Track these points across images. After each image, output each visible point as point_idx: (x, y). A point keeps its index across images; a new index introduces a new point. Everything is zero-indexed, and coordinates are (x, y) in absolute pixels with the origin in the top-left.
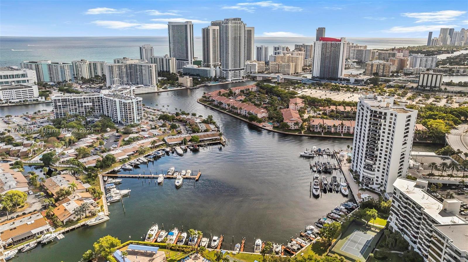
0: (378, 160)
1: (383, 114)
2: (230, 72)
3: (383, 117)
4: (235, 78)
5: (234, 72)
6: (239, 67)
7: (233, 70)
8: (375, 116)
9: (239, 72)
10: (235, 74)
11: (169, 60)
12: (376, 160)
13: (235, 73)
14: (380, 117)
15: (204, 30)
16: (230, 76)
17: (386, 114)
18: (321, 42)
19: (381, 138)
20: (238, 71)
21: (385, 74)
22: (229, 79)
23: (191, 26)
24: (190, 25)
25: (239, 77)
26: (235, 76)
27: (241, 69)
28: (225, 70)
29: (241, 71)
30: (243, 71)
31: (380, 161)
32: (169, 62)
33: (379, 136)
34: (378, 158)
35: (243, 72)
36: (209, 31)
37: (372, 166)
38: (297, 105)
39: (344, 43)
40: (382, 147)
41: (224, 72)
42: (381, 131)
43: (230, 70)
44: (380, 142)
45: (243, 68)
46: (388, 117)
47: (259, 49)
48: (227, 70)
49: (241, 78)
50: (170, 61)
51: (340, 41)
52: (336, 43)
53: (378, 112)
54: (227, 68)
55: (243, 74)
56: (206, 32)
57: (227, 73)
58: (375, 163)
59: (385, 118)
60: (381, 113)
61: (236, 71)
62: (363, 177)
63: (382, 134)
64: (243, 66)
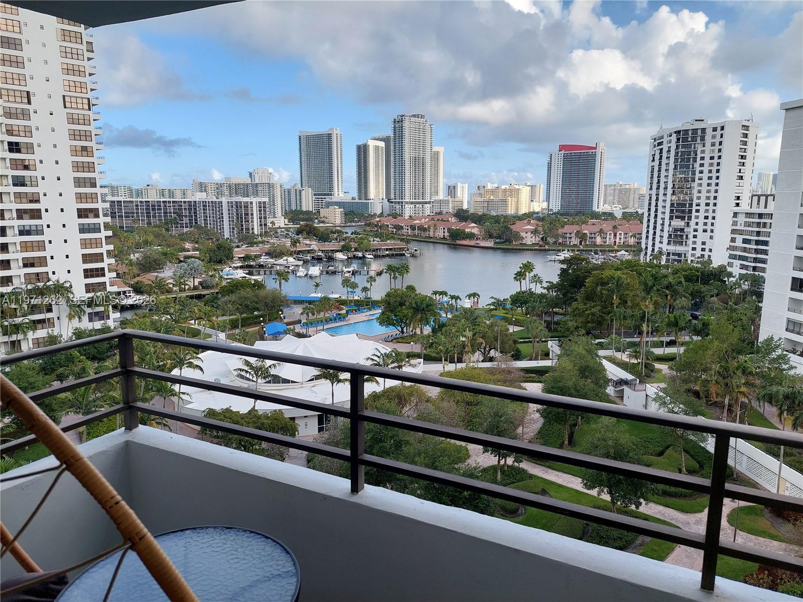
0: (693, 217)
1: (700, 131)
2: (406, 205)
5: (413, 205)
6: (423, 199)
7: (412, 203)
9: (423, 207)
10: (415, 210)
11: (300, 192)
12: (690, 218)
13: (415, 208)
14: (694, 139)
15: (359, 147)
17: (704, 130)
18: (563, 152)
19: (698, 175)
20: (420, 205)
23: (339, 136)
24: (337, 134)
26: (415, 213)
27: (426, 203)
28: (399, 203)
29: (426, 205)
30: (428, 205)
31: (697, 217)
32: (300, 196)
34: (694, 214)
35: (428, 208)
36: (368, 148)
37: (682, 230)
39: (602, 153)
40: (699, 192)
41: (398, 206)
43: (407, 203)
44: (695, 185)
45: (429, 200)
46: (709, 135)
47: (451, 188)
48: (402, 202)
50: (303, 193)
51: (595, 148)
52: (587, 152)
53: (690, 132)
54: (402, 199)
56: (362, 152)
57: (402, 208)
58: (688, 223)
59: (702, 139)
60: (695, 131)
61: (417, 206)
62: (669, 254)
64: (429, 198)
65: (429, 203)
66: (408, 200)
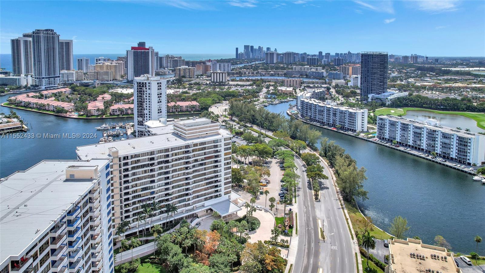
0: (145, 117)
1: (144, 83)
2: (43, 80)
3: (144, 86)
4: (49, 85)
5: (48, 79)
6: (54, 75)
7: (46, 78)
8: (140, 86)
10: (49, 82)
12: (144, 117)
14: (143, 86)
15: (13, 41)
16: (44, 83)
17: (146, 83)
18: (133, 50)
19: (145, 100)
20: (53, 79)
21: (191, 76)
22: (42, 87)
25: (54, 84)
26: (49, 83)
27: (56, 77)
28: (38, 78)
29: (57, 78)
30: (58, 78)
33: (144, 99)
34: (145, 115)
35: (58, 80)
36: (20, 41)
37: (142, 122)
38: (105, 99)
39: (152, 51)
41: (37, 80)
42: (145, 96)
43: (43, 78)
45: (58, 75)
46: (147, 85)
47: (80, 61)
48: (40, 78)
49: (57, 85)
51: (148, 49)
52: (145, 51)
53: (141, 83)
54: (40, 76)
55: (58, 81)
56: (16, 43)
57: (40, 81)
58: (144, 119)
59: (146, 86)
60: (143, 83)
61: (51, 79)
62: (138, 132)
63: (145, 98)
64: (58, 74)
65: (59, 77)
66: (44, 77)
